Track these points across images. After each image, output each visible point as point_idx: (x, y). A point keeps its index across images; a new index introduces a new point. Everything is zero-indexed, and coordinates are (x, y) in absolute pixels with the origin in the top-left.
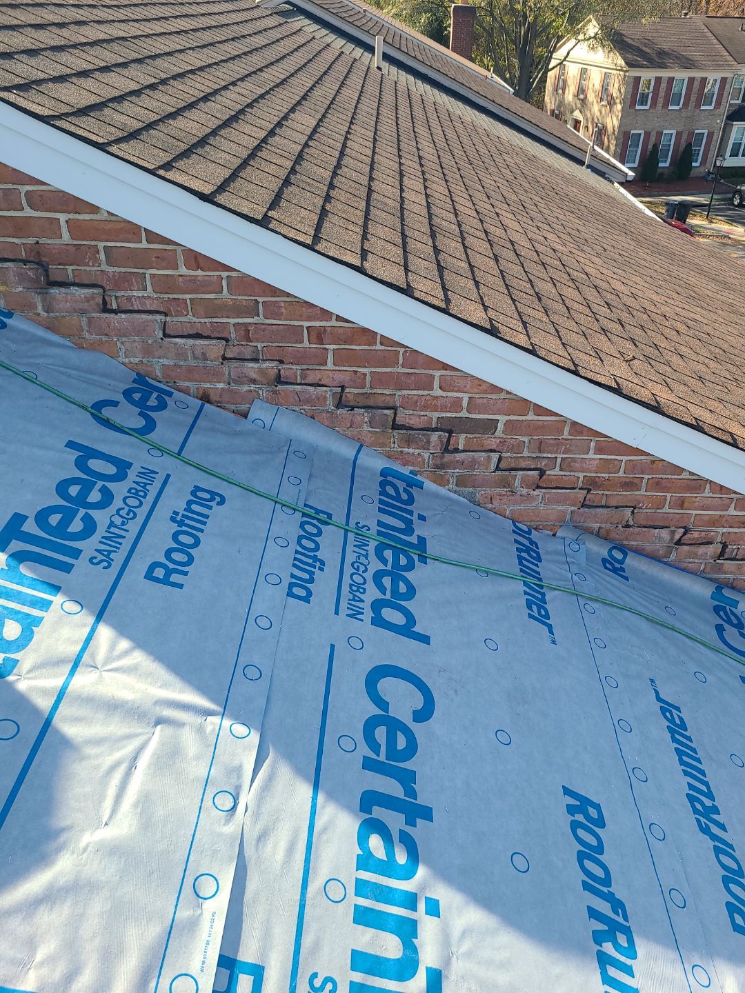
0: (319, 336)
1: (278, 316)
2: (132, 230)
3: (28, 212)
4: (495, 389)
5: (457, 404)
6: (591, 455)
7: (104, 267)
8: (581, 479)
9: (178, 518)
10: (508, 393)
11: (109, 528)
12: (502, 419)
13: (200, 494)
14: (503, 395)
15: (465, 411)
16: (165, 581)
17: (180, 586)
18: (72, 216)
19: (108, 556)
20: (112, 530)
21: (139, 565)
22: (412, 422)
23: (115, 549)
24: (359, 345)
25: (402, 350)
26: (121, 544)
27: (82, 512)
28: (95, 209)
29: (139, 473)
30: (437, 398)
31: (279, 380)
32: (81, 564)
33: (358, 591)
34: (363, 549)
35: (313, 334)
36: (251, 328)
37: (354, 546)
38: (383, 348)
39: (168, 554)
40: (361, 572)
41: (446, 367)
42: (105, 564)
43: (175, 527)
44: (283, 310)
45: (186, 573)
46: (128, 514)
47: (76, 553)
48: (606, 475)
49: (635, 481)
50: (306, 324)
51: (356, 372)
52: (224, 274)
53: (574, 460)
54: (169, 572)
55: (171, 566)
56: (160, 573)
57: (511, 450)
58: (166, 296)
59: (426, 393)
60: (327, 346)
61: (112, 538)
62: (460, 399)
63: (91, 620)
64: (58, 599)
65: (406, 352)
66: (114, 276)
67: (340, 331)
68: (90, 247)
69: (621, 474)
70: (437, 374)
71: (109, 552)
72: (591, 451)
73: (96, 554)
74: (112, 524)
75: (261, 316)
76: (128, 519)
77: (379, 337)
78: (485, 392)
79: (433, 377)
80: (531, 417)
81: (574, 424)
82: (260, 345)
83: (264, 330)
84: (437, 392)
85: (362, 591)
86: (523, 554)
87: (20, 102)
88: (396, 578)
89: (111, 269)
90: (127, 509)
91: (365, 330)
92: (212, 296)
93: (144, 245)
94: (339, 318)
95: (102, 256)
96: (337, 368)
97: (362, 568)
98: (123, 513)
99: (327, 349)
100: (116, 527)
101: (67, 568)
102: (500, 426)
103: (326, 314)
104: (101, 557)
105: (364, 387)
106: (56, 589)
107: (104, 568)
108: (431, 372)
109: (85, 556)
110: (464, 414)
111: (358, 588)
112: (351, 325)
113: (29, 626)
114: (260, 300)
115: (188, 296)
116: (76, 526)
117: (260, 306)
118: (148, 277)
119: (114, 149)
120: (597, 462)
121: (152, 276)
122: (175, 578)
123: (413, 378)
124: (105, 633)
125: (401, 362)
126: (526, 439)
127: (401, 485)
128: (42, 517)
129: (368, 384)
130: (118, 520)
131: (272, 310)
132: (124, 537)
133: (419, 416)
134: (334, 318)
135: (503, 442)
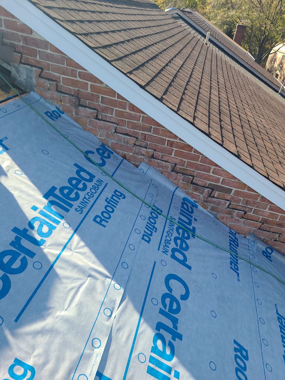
0: (171, 144)
1: (158, 134)
2: (113, 93)
3: (78, 79)
4: (234, 178)
5: (218, 180)
6: (267, 210)
7: (100, 103)
8: (261, 218)
9: (108, 200)
10: (239, 180)
11: (84, 199)
12: (234, 189)
13: (117, 193)
14: (236, 181)
15: (220, 183)
16: (100, 223)
17: (105, 226)
18: (93, 83)
19: (82, 209)
20: (85, 200)
21: (92, 216)
22: (199, 183)
23: (84, 207)
24: (186, 151)
25: (201, 156)
26: (87, 206)
27: (75, 191)
28: (101, 83)
29: (97, 180)
30: (211, 176)
31: (153, 157)
32: (72, 210)
33: (167, 243)
34: (172, 227)
35: (169, 143)
36: (147, 136)
37: (169, 225)
38: (194, 153)
39: (102, 213)
40: (170, 236)
41: (216, 165)
42: (80, 212)
43: (106, 204)
44: (160, 132)
45: (107, 222)
46: (91, 195)
47: (71, 206)
48: (271, 219)
49: (283, 224)
50: (167, 139)
51: (182, 160)
52: (142, 115)
53: (260, 211)
54: (102, 220)
55: (103, 218)
56: (98, 219)
57: (235, 201)
58: (119, 118)
59: (207, 173)
60: (173, 148)
61: (84, 203)
62: (219, 179)
63: (72, 232)
64: (62, 221)
65: (203, 157)
66: (102, 107)
67: (180, 144)
68: (96, 95)
69: (278, 220)
70: (213, 167)
71: (83, 208)
72: (267, 209)
73: (78, 208)
74: (85, 198)
75: (152, 133)
76: (90, 197)
77: (194, 149)
78: (230, 178)
79: (211, 168)
80: (246, 191)
81: (263, 197)
82: (149, 143)
83: (151, 138)
84: (212, 174)
85: (169, 243)
86: (231, 242)
87: (85, 40)
88: (182, 241)
89: (102, 105)
90: (91, 193)
91: (189, 146)
92: (136, 122)
93: (116, 99)
94: (180, 139)
95: (100, 99)
96: (175, 157)
97: (170, 234)
98: (89, 194)
99: (173, 150)
100: (86, 199)
101: (67, 210)
102: (233, 192)
103: (176, 137)
104: (79, 209)
105: (183, 166)
106: (62, 217)
107: (80, 213)
108: (210, 166)
109: (74, 207)
110: (219, 184)
111: (168, 242)
112: (184, 143)
113: (52, 228)
114: (153, 127)
115: (127, 120)
116: (73, 196)
117: (152, 129)
118: (114, 110)
119: (113, 63)
120: (269, 213)
121: (116, 110)
122: (103, 223)
123: (203, 167)
124: (76, 238)
125: (200, 160)
126: (242, 199)
127: (190, 205)
128: (62, 189)
129: (185, 165)
130: (87, 197)
131: (156, 131)
132: (88, 203)
133: (202, 181)
134: (178, 139)
135: (233, 198)
